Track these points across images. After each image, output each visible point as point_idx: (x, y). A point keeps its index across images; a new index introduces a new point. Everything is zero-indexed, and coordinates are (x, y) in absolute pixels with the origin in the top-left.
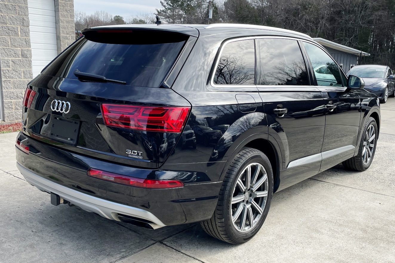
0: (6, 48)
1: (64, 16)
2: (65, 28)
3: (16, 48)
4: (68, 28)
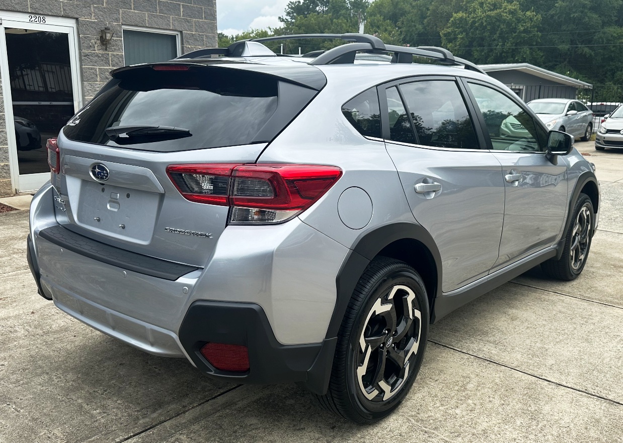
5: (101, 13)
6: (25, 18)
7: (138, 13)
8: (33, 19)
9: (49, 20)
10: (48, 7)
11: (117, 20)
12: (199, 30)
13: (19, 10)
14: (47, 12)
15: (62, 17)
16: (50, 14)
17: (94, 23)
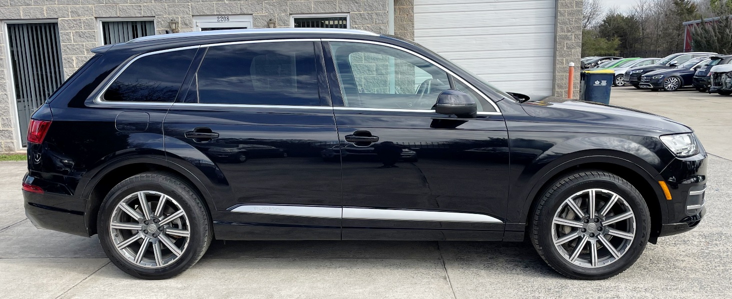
0: (359, 65)
1: (566, 5)
2: (565, 23)
3: (370, 64)
4: (571, 22)
5: (271, 7)
6: (215, 19)
7: (304, 2)
8: (220, 19)
9: (231, 19)
10: (229, 8)
11: (285, 11)
12: (367, 8)
13: (208, 14)
14: (228, 13)
15: (240, 14)
16: (230, 13)
17: (265, 16)
